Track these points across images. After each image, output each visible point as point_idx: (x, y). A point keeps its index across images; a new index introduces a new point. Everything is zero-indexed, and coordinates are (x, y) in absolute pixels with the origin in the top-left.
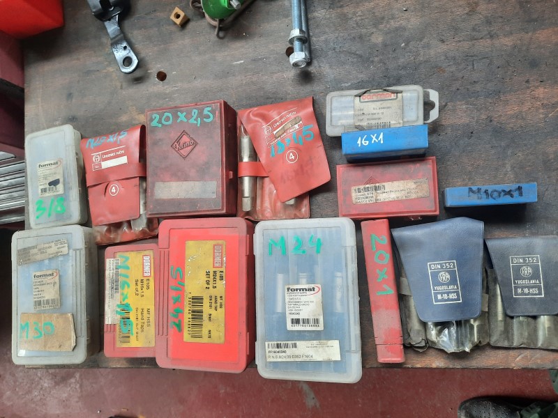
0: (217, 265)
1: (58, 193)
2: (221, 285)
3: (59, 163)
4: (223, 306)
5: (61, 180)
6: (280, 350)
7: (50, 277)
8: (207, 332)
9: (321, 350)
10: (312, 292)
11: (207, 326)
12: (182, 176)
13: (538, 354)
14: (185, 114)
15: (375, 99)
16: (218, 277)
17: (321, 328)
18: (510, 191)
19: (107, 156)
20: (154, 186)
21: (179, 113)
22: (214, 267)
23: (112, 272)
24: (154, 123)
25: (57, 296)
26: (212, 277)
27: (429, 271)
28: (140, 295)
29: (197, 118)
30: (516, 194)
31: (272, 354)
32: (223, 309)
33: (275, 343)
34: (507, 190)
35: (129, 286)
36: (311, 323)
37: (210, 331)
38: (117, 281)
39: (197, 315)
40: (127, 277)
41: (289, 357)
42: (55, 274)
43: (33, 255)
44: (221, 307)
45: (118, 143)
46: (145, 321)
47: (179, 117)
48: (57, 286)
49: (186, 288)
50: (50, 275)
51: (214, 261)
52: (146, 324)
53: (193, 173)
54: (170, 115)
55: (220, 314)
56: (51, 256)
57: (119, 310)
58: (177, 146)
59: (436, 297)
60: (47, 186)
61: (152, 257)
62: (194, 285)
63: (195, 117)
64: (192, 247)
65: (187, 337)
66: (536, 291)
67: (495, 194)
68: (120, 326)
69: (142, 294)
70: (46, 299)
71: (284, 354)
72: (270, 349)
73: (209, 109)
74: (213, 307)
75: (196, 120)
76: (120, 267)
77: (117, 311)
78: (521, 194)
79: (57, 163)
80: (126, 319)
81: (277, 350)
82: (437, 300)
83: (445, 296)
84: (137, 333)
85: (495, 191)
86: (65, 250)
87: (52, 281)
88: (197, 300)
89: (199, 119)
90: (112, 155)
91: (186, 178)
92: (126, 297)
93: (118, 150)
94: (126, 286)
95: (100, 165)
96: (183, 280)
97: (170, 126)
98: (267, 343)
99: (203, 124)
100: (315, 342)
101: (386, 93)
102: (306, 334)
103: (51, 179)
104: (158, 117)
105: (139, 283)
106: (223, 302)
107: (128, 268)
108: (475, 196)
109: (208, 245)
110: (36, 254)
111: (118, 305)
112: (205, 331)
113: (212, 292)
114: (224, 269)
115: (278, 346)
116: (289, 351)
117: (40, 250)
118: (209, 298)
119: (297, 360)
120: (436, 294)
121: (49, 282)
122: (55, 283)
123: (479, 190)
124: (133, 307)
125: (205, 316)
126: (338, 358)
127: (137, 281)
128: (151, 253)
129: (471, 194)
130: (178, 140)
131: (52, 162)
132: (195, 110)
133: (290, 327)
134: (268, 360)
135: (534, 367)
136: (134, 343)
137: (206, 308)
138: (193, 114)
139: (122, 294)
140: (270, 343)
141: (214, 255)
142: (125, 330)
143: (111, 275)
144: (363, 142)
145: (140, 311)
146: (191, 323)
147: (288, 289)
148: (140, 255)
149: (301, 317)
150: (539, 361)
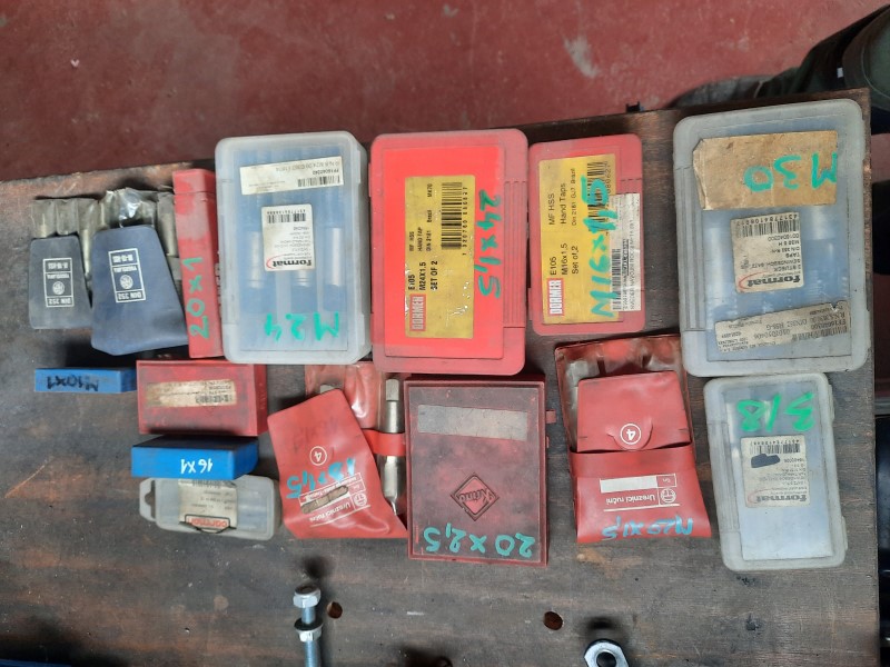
0: (418, 299)
1: (754, 440)
2: (411, 268)
3: (753, 498)
4: (408, 234)
5: (748, 464)
6: (322, 175)
7: (754, 278)
8: (435, 192)
9: (266, 180)
10: (276, 260)
11: (435, 203)
12: (479, 445)
13: (55, 193)
14: (472, 548)
15: (212, 520)
16: (417, 280)
17: (265, 211)
18: (58, 384)
19: (645, 498)
20: (529, 434)
21: (483, 550)
22: (424, 296)
23: (628, 288)
24: (528, 542)
25: (738, 242)
26: (428, 281)
27: (143, 289)
28: (569, 246)
29: (451, 538)
30: (53, 380)
31: (334, 167)
32: (408, 231)
33: (328, 185)
34: (61, 386)
35: (592, 263)
36: (277, 218)
37: (430, 195)
38: (616, 271)
39: (451, 219)
40: (596, 279)
41: (309, 166)
42: (745, 284)
43: (803, 322)
44: (412, 235)
45: (618, 519)
46: (557, 204)
47: (485, 545)
48: (739, 261)
49: (472, 261)
50: (756, 282)
51: (424, 305)
52: (556, 199)
53: (460, 451)
54: (500, 551)
55: (413, 223)
56: (756, 318)
57: (611, 220)
58: (487, 496)
59: (134, 257)
60: (782, 456)
61: (545, 312)
62: (458, 268)
63: (455, 541)
64: (463, 328)
65: (469, 183)
66: (52, 266)
67: (72, 381)
68: (609, 191)
69: (563, 250)
70: (766, 237)
71: (316, 169)
72: (336, 174)
73: (429, 549)
74: (424, 233)
75: (453, 535)
76: (609, 296)
77: (615, 217)
78: (49, 379)
79: (759, 499)
80: (597, 203)
81: (326, 175)
82: (133, 253)
83: (124, 258)
84: (573, 182)
85: (73, 385)
86: (722, 330)
87: (750, 271)
88: (451, 243)
89: (448, 535)
90: (633, 499)
91: (473, 442)
92: (596, 243)
93: (619, 505)
94: (597, 263)
95: (660, 482)
96: (477, 275)
97: (499, 533)
98: (342, 183)
99: (442, 527)
100: (273, 190)
101: (198, 525)
102: (285, 201)
103: (771, 469)
104: (521, 551)
105: (570, 267)
106: (408, 243)
107: (594, 294)
108: (91, 381)
109: (433, 331)
110: (794, 324)
111: (614, 228)
112: (438, 195)
113: (426, 257)
114: (408, 293)
115: (324, 180)
116: (309, 173)
117: (786, 332)
118: (432, 247)
119: (297, 163)
120: (135, 261)
121: (760, 269)
122: (745, 266)
123: (88, 388)
124: (582, 227)
125: (438, 218)
126: (244, 171)
127: (575, 270)
128: (547, 320)
129: (95, 384)
130: (486, 507)
131: (770, 502)
132: (455, 550)
133: (307, 209)
134: (340, 158)
135: (60, 177)
136: (580, 164)
137: (436, 230)
138: (458, 545)
139: (604, 248)
140: (336, 184)
141: (424, 313)
142: (599, 185)
143: (629, 282)
144: (205, 464)
145: (569, 219)
146: (463, 206)
147: (310, 264)
148: (569, 316)
149: (293, 224)
150: (55, 184)
